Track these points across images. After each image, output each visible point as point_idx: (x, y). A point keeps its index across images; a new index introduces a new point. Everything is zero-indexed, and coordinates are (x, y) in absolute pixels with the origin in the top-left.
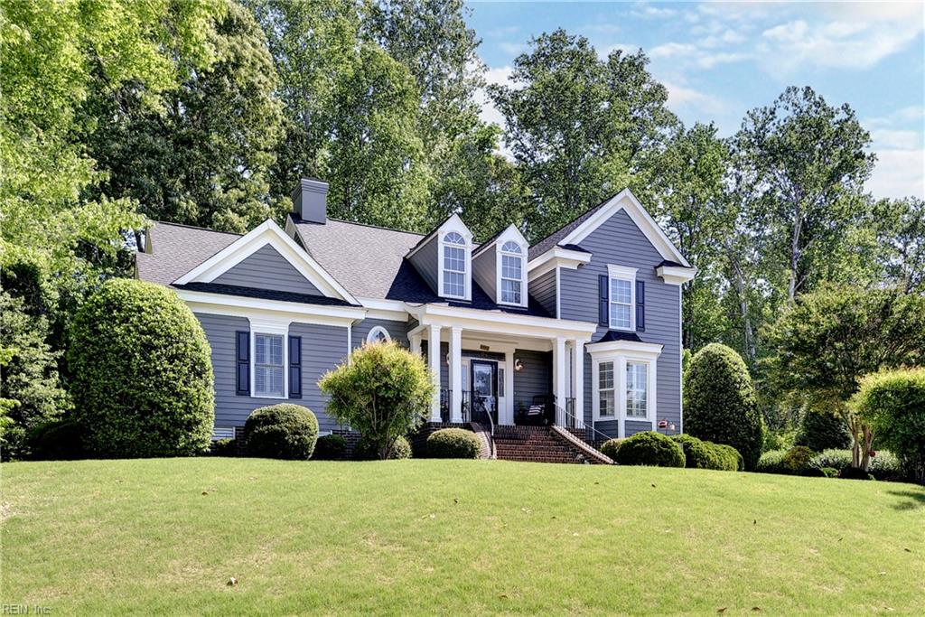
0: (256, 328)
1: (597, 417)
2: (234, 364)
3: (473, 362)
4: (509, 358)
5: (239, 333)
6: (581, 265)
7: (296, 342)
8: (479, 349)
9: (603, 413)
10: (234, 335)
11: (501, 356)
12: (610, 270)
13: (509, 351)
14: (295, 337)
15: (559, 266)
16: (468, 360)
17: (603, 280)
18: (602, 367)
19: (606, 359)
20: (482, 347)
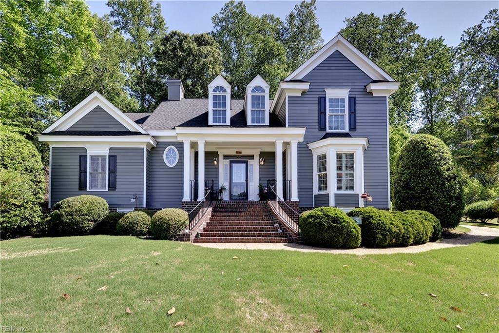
0: (90, 152)
1: (316, 191)
2: (78, 174)
3: (231, 162)
4: (256, 158)
5: (81, 156)
6: (304, 93)
7: (113, 158)
8: (235, 154)
9: (320, 189)
10: (78, 157)
11: (252, 157)
12: (327, 93)
13: (256, 153)
14: (112, 156)
15: (287, 95)
16: (227, 162)
17: (322, 100)
18: (320, 158)
19: (321, 152)
20: (237, 152)
